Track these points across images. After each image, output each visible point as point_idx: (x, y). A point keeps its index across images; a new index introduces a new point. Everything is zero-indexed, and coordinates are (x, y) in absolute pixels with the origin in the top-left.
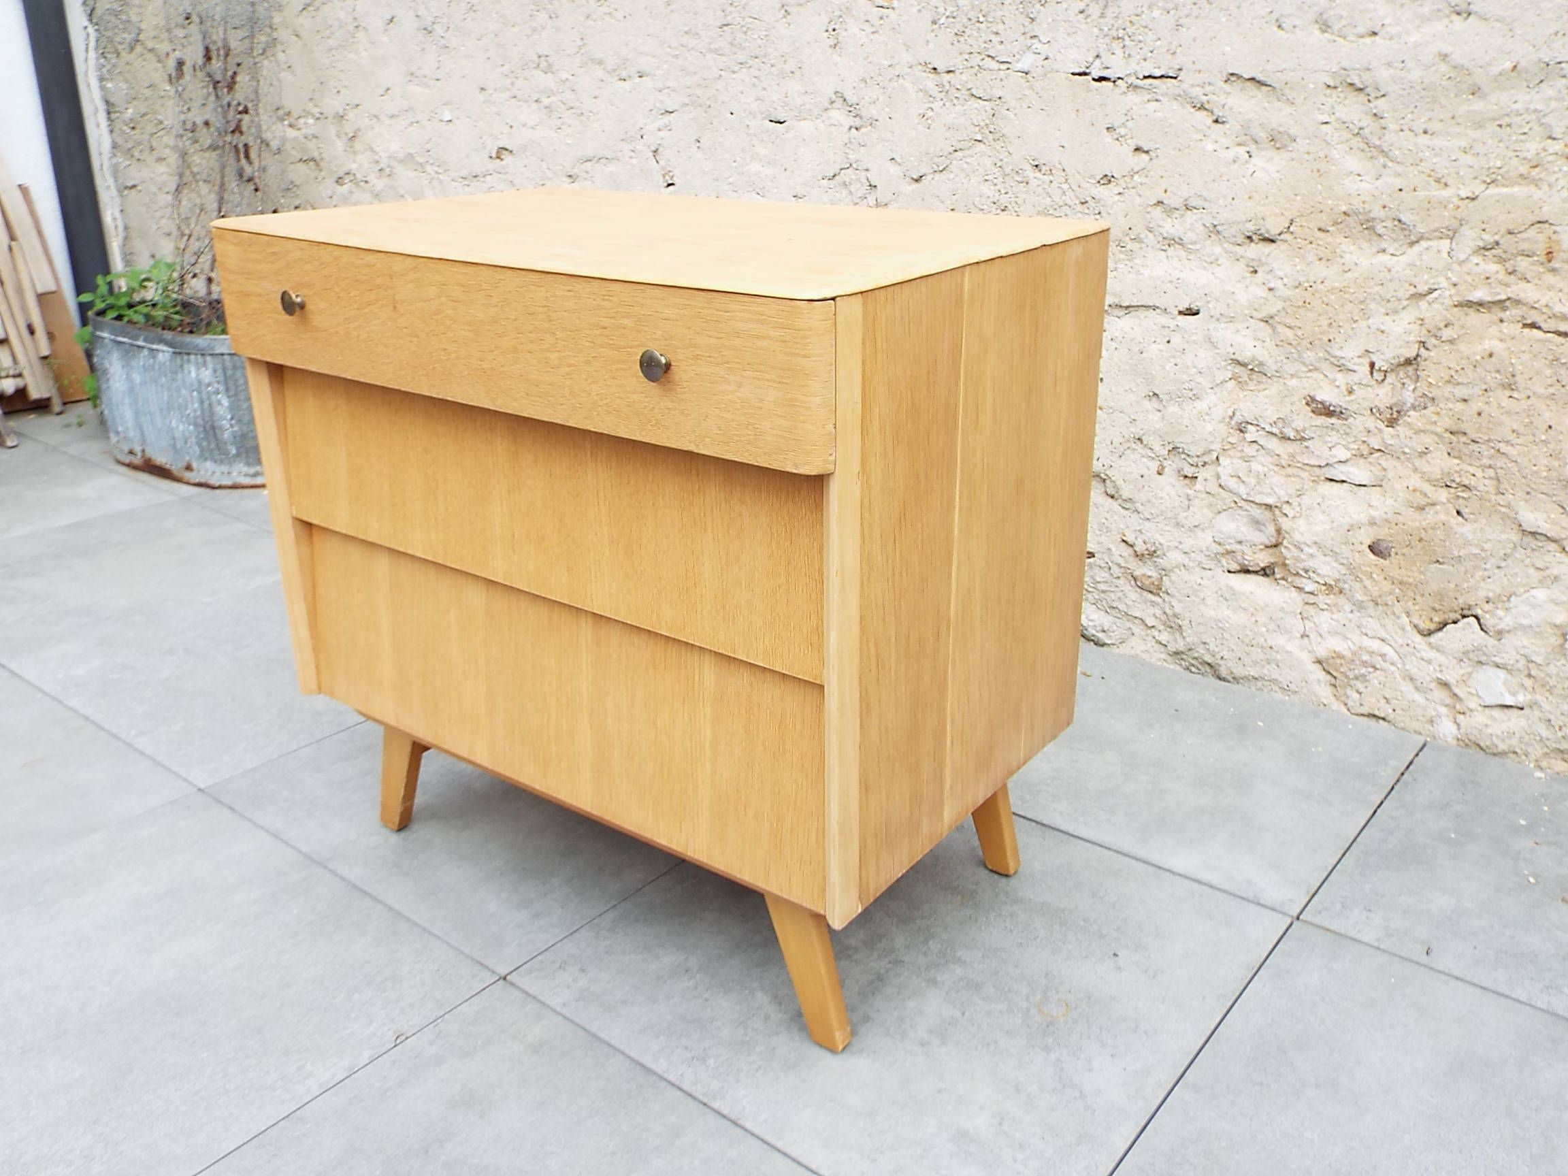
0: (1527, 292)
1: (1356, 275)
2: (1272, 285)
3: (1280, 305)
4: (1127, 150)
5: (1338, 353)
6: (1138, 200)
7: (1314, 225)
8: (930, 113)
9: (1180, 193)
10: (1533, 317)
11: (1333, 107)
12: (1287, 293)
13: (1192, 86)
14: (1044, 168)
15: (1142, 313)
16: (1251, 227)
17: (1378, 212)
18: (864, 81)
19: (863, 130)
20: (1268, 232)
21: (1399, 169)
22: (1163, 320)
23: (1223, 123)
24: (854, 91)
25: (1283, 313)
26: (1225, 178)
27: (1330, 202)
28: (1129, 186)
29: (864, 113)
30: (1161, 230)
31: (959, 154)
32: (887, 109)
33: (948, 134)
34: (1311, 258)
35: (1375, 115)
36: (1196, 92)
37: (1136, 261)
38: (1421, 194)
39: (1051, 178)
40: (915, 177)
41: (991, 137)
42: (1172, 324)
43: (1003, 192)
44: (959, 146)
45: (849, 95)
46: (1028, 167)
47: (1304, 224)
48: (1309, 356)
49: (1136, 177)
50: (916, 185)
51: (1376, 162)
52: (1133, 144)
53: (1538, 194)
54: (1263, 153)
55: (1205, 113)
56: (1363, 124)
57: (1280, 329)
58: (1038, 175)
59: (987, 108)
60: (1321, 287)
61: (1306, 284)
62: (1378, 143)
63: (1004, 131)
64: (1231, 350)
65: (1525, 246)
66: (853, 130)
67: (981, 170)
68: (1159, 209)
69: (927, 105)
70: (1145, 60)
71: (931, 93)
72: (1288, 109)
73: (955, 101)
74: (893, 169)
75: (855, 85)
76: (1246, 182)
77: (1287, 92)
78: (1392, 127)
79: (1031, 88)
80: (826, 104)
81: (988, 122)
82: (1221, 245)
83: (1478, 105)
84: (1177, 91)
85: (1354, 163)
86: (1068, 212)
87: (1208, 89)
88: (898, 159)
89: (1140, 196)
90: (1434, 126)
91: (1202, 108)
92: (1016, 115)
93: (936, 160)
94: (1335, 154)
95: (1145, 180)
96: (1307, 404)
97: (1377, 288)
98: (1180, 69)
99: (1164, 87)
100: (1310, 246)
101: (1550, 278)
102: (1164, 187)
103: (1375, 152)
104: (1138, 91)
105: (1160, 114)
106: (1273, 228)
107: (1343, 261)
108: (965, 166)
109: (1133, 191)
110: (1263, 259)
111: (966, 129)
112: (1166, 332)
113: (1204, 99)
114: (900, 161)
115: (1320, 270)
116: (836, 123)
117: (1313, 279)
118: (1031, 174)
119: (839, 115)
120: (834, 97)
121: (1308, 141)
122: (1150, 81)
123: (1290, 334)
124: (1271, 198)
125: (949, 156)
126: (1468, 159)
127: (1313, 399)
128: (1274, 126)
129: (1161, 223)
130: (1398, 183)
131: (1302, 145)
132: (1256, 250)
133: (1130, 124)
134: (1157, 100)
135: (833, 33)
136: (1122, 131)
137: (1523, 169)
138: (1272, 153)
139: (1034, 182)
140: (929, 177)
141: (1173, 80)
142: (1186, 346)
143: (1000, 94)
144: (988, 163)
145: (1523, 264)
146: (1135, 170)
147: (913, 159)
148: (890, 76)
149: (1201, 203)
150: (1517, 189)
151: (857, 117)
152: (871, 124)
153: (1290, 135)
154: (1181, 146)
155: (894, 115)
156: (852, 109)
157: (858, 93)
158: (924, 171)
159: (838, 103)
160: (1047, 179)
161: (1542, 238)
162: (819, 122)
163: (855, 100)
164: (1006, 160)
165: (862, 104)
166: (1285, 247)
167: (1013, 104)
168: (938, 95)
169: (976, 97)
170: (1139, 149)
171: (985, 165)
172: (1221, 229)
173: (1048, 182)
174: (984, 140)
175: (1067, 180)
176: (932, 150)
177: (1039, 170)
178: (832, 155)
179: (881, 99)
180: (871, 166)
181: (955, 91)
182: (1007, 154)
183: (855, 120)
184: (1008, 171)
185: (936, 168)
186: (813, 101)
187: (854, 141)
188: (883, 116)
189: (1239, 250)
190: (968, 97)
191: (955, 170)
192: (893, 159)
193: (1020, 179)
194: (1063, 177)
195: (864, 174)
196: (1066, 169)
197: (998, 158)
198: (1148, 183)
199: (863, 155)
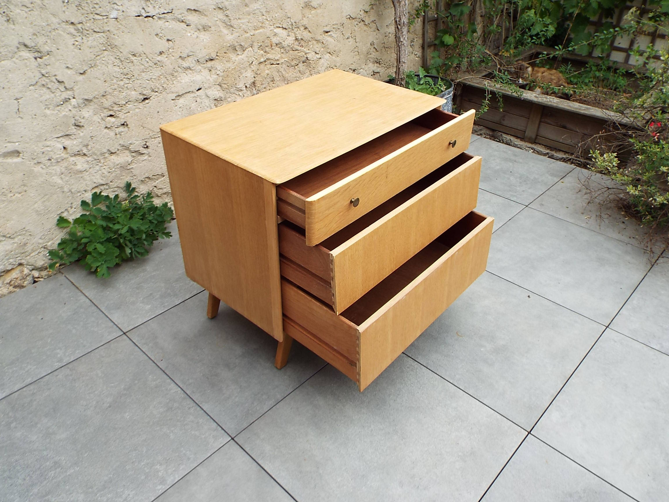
0: (269, 56)
1: (236, 63)
2: (218, 73)
3: (221, 78)
4: (164, 41)
5: (238, 87)
6: (173, 58)
7: (223, 52)
8: (77, 43)
9: (185, 52)
10: (272, 62)
11: (217, 15)
12: (222, 74)
13: (178, 15)
14: (137, 55)
15: (186, 95)
16: (207, 57)
17: (236, 44)
18: (34, 34)
19: (44, 58)
20: (212, 57)
21: (236, 30)
22: (192, 95)
23: (190, 25)
24: (31, 41)
25: (223, 81)
26: (196, 43)
27: (225, 44)
29: (42, 49)
30: (182, 66)
31: (98, 57)
32: (54, 45)
33: (91, 50)
34: (225, 62)
35: (227, 16)
36: (180, 16)
37: (178, 79)
38: (243, 36)
39: (141, 58)
40: (82, 72)
41: (109, 47)
42: (196, 95)
43: (123, 68)
44: (97, 54)
45: (28, 43)
46: (131, 56)
47: (220, 52)
48: (232, 90)
49: (170, 50)
50: (83, 76)
51: (230, 30)
52: (166, 38)
53: (265, 30)
54: (202, 33)
55: (183, 23)
56: (224, 19)
57: (223, 85)
58: (135, 58)
59: (104, 36)
60: (230, 69)
61: (226, 70)
62: (229, 24)
63: (116, 44)
64: (214, 97)
65: (266, 45)
66: (38, 59)
67: (111, 62)
68: (180, 59)
69: (73, 40)
70: (160, 7)
71: (74, 34)
72: (206, 18)
73: (88, 36)
74: (69, 72)
75: (30, 37)
76: (202, 43)
77: (205, 12)
78: (232, 19)
79: (121, 24)
80: (16, 50)
81: (106, 41)
82: (200, 65)
83: (248, 9)
84: (173, 17)
85: (225, 31)
86: (151, 69)
87: (183, 15)
89: (173, 56)
90: (241, 17)
91: (183, 22)
92: (118, 36)
93: (89, 63)
94: (222, 29)
95: (173, 51)
97: (242, 65)
98: (172, 10)
99: (168, 16)
100: (224, 59)
101: (273, 51)
102: (180, 51)
103: (229, 27)
104: (161, 19)
105: (170, 26)
106: (213, 55)
107: (232, 60)
108: (103, 62)
109: (171, 55)
110: (213, 66)
111: (98, 46)
112: (194, 98)
113: (182, 18)
114: (71, 67)
115: (228, 65)
116: (26, 58)
117: (227, 68)
118: (133, 58)
119: (25, 54)
120: (19, 46)
122: (164, 15)
123: (226, 86)
124: (210, 47)
125: (95, 59)
126: (250, 24)
128: (204, 24)
129: (182, 64)
130: (238, 34)
131: (213, 28)
132: (210, 64)
133: (162, 32)
134: (167, 21)
135: (4, 14)
136: (161, 35)
137: (261, 25)
138: (203, 33)
139: (135, 61)
140: (89, 70)
141: (170, 14)
142: (202, 101)
143: (108, 29)
144: (112, 58)
145: (267, 49)
146: (169, 48)
147: (77, 65)
148: (49, 30)
149: (192, 54)
150: (261, 30)
151: (37, 53)
152: (48, 54)
153: (209, 26)
154: (180, 36)
155: (59, 47)
156: (31, 49)
157: (34, 41)
158: (85, 69)
159: (22, 48)
160: (139, 58)
161: (269, 41)
162: (14, 59)
163: (33, 45)
164: (120, 55)
165: (39, 45)
166: (217, 61)
167: (115, 32)
168: (78, 34)
169: (96, 32)
170: (168, 40)
171: (112, 60)
172: (199, 60)
173: (140, 59)
174: (107, 49)
175: (147, 57)
176: (86, 59)
177: (135, 56)
178: (31, 73)
179: (49, 41)
180: (56, 73)
181: (86, 31)
182: (120, 53)
183: (35, 54)
184: (122, 59)
185: (90, 66)
186: (6, 50)
187: (42, 64)
188: (53, 49)
189: (205, 65)
190: (93, 33)
191: (99, 65)
192: (67, 67)
193: (129, 61)
194: (145, 56)
195: (54, 78)
196: (145, 53)
197: (116, 55)
198: (175, 51)
199: (50, 69)
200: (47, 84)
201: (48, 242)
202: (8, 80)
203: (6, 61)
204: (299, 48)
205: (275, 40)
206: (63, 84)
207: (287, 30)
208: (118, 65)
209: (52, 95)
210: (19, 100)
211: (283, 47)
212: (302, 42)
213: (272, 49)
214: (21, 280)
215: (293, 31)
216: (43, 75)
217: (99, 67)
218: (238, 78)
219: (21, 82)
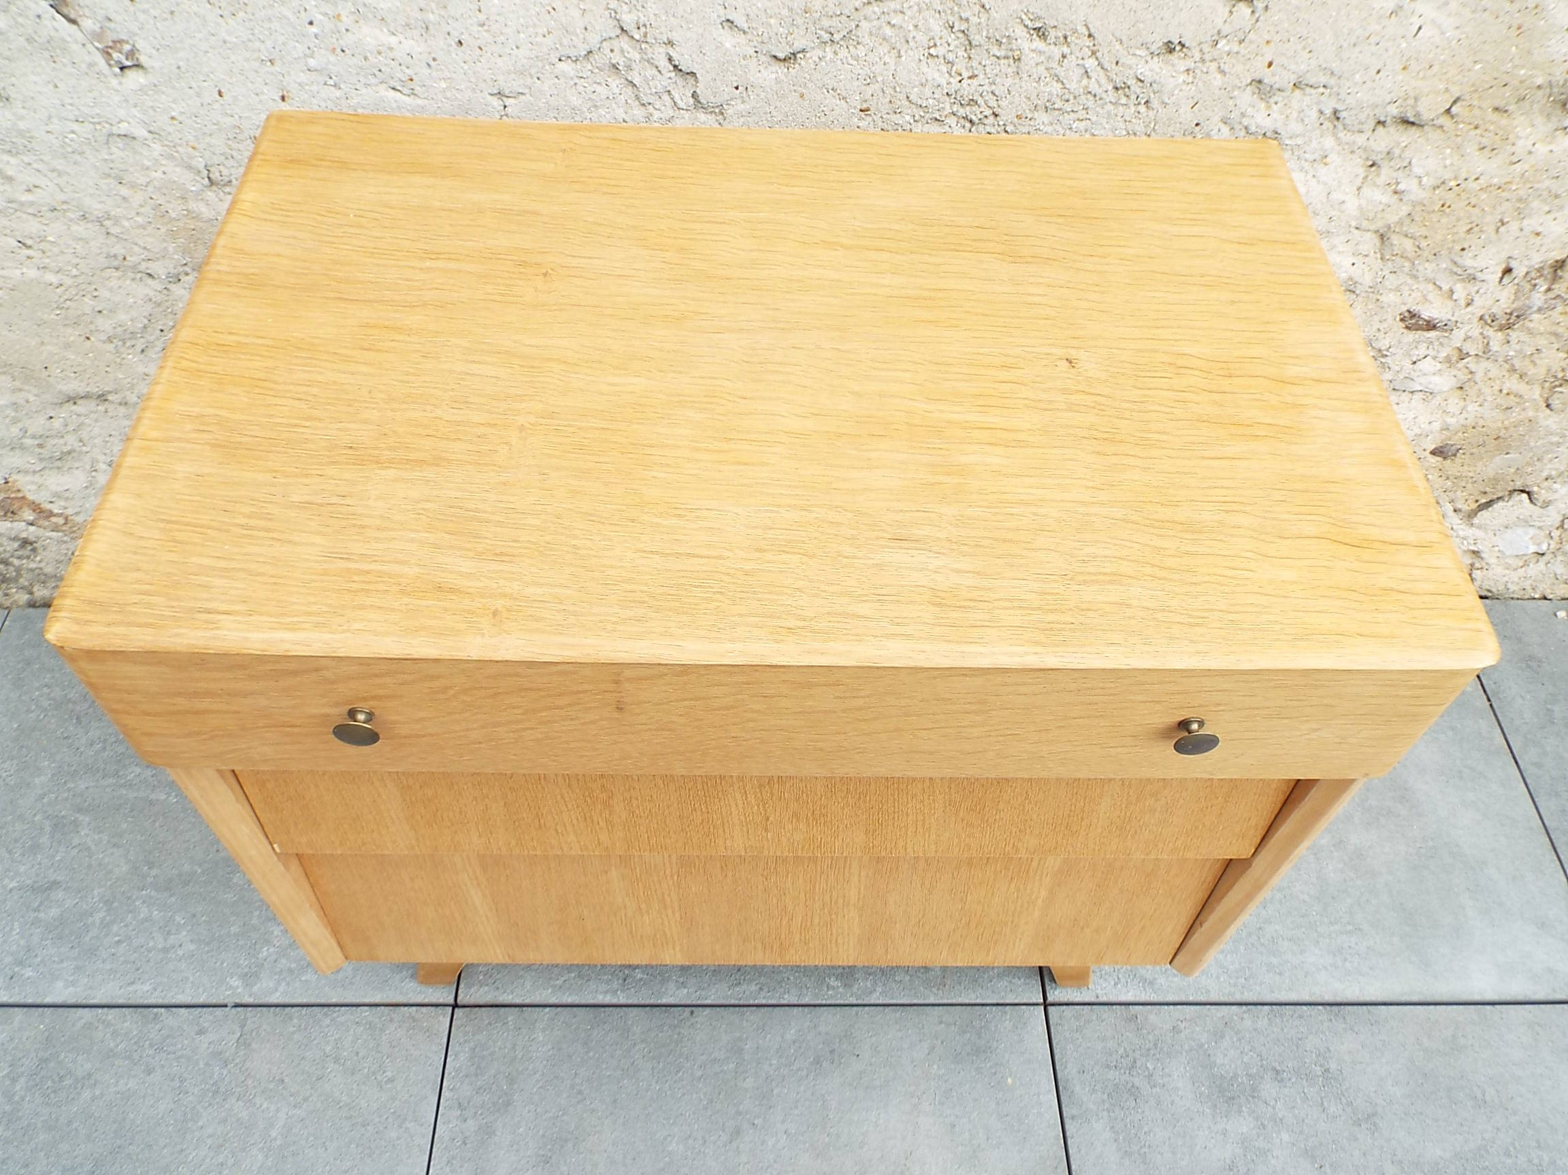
1: (1526, 167)
2: (1401, 187)
3: (1405, 209)
5: (1467, 262)
6: (1218, 80)
7: (1489, 104)
9: (1293, 67)
12: (1423, 195)
14: (1052, 34)
20: (1418, 115)
25: (1408, 221)
26: (1373, 40)
27: (1522, 72)
28: (1207, 57)
30: (1246, 121)
34: (1471, 149)
39: (1066, 50)
40: (781, 55)
43: (965, 74)
46: (1020, 31)
47: (1475, 103)
48: (1427, 269)
49: (1222, 44)
50: (780, 69)
57: (1397, 239)
58: (1038, 44)
60: (1474, 185)
61: (1453, 183)
67: (922, 38)
68: (1250, 90)
74: (729, 40)
76: (1404, 45)
82: (1334, 135)
86: (1091, 104)
88: (740, 21)
89: (1223, 72)
93: (826, 23)
96: (1402, 320)
97: (1549, 182)
100: (1473, 133)
102: (1270, 58)
106: (1429, 108)
107: (1513, 149)
108: (888, 31)
109: (1214, 66)
110: (1396, 152)
114: (745, 26)
115: (1479, 164)
117: (1464, 176)
118: (1028, 45)
123: (1408, 245)
124: (1435, 69)
125: (855, 15)
127: (1413, 315)
129: (1250, 111)
132: (1389, 138)
139: (1030, 59)
140: (814, 55)
144: (936, 26)
146: (1224, 33)
147: (772, 21)
149: (1323, 79)
158: (798, 46)
160: (1056, 52)
164: (974, 20)
166: (1435, 135)
171: (929, 30)
172: (1342, 115)
173: (1058, 56)
175: (1094, 53)
177: (1042, 37)
178: (576, 13)
180: (675, 36)
184: (977, 39)
185: (826, 37)
189: (1360, 140)
191: (866, 40)
192: (729, 21)
193: (1002, 53)
194: (1088, 47)
195: (661, 50)
196: (1095, 35)
197: (957, 16)
198: (1243, 52)
199: (655, 15)
200: (629, 68)
202: (482, 17)
206: (691, 80)
208: (951, 57)
209: (639, 112)
210: (508, 102)
216: (623, 30)
217: (861, 51)
218: (1491, 229)
219: (530, 39)
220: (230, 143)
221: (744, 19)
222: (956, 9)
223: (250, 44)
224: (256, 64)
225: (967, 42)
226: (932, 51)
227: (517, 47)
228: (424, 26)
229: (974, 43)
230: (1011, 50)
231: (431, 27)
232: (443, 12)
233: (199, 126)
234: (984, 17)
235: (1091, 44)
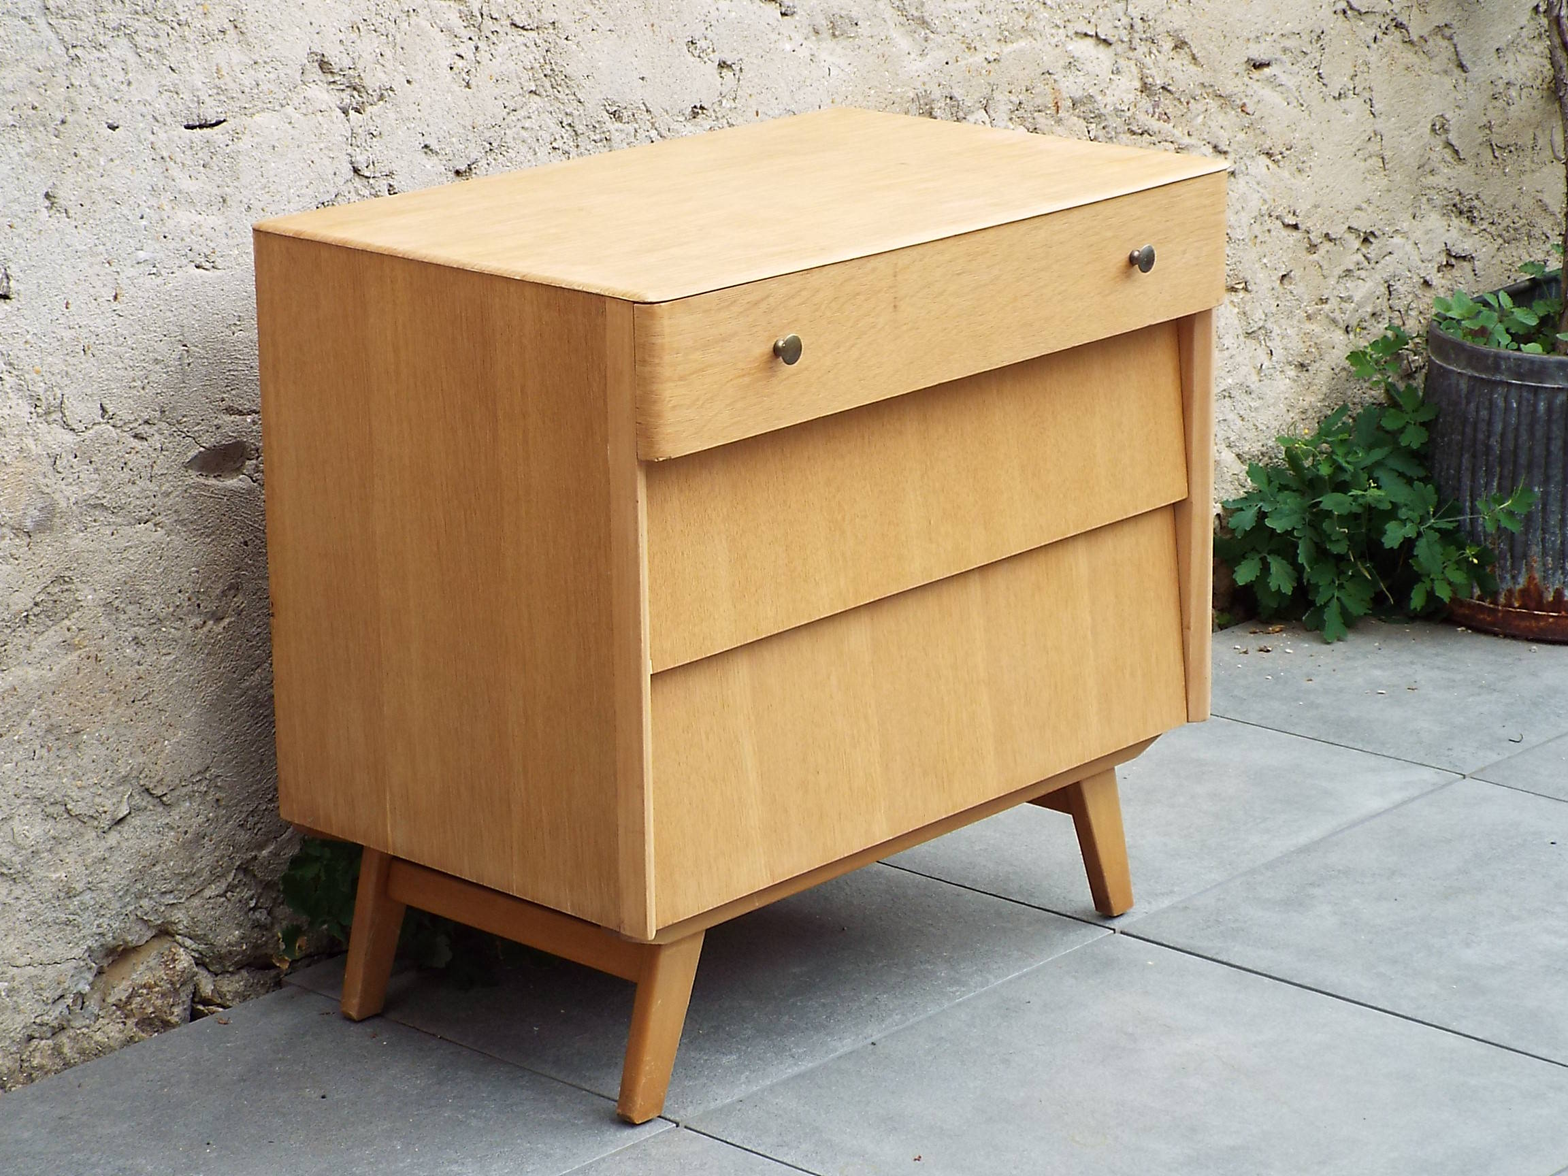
4: (711, 69)
8: (461, 64)
14: (625, 114)
17: (937, 93)
18: (355, 28)
19: (369, 109)
21: (940, 39)
23: (793, 14)
24: (342, 48)
27: (899, 90)
28: (719, 115)
29: (366, 81)
31: (513, 118)
32: (401, 69)
33: (497, 92)
38: (962, 63)
39: (636, 126)
40: (462, 168)
41: (547, 83)
44: (511, 104)
45: (333, 55)
46: (605, 117)
49: (724, 102)
50: (464, 183)
51: (916, 36)
52: (716, 58)
53: (1037, 45)
54: (824, 45)
55: (774, 5)
58: (618, 125)
59: (538, 42)
63: (568, 71)
65: (1039, 101)
66: (351, 114)
67: (545, 135)
69: (453, 51)
71: (456, 31)
73: (493, 38)
74: (428, 164)
75: (342, 37)
76: (824, 84)
80: (298, 78)
81: (542, 61)
85: (902, 41)
88: (434, 146)
92: (578, 44)
93: (487, 134)
94: (891, 34)
102: (756, 109)
103: (914, 25)
105: (734, 15)
108: (524, 134)
109: (725, 122)
111: (518, 78)
114: (436, 147)
116: (321, 107)
118: (612, 125)
119: (322, 95)
120: (307, 65)
121: (869, 23)
125: (503, 124)
126: (985, 19)
128: (836, 10)
130: (942, 55)
133: (710, 33)
136: (703, 44)
137: (1022, 22)
138: (830, 44)
139: (616, 137)
140: (483, 163)
143: (555, 17)
144: (552, 123)
145: (1041, 119)
146: (723, 94)
147: (454, 140)
148: (394, 14)
150: (1022, 43)
151: (349, 91)
152: (381, 97)
153: (851, 19)
154: (761, 52)
155: (413, 76)
156: (337, 78)
157: (350, 49)
158: (473, 156)
159: (314, 72)
160: (631, 128)
161: (1048, 89)
162: (289, 109)
163: (346, 62)
164: (576, 113)
165: (360, 66)
167: (572, 29)
168: (465, 34)
169: (518, 27)
170: (723, 65)
171: (549, 127)
173: (632, 132)
174: (541, 90)
175: (653, 124)
176: (480, 120)
177: (619, 119)
178: (327, 161)
179: (388, 54)
180: (394, 167)
181: (491, 22)
182: (575, 103)
183: (344, 95)
184: (580, 128)
185: (488, 147)
186: (272, 76)
187: (360, 131)
188: (398, 82)
190: (509, 29)
191: (513, 144)
192: (426, 146)
193: (597, 137)
194: (648, 120)
195: (385, 182)
196: (651, 109)
197: (563, 112)
198: (739, 106)
199: (380, 151)
201: (261, 847)
202: (264, 181)
203: (266, 114)
204: (1154, 125)
205: (1071, 86)
207: (1111, 50)
208: (566, 148)
211: (1099, 116)
212: (1166, 102)
213: (1059, 121)
214: (164, 995)
215: (1131, 54)
216: (356, 171)
217: (512, 154)
219: (298, 193)
220: (68, 358)
221: (436, 141)
222: (562, 107)
223: (95, 249)
224: (97, 268)
225: (574, 133)
226: (555, 145)
227: (289, 202)
228: (221, 200)
229: (579, 132)
230: (604, 132)
231: (228, 199)
232: (236, 184)
233: (46, 345)
234: (581, 108)
235: (650, 118)
